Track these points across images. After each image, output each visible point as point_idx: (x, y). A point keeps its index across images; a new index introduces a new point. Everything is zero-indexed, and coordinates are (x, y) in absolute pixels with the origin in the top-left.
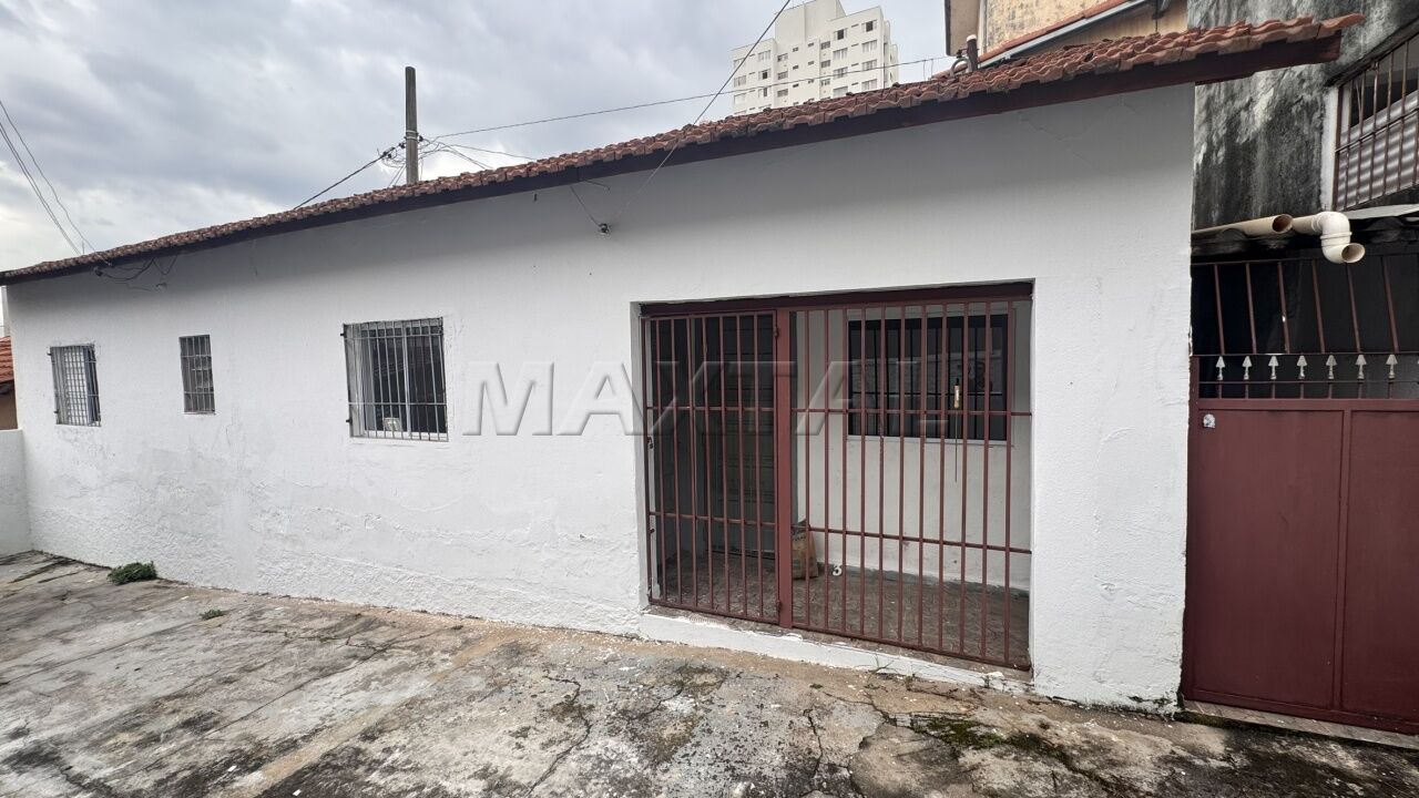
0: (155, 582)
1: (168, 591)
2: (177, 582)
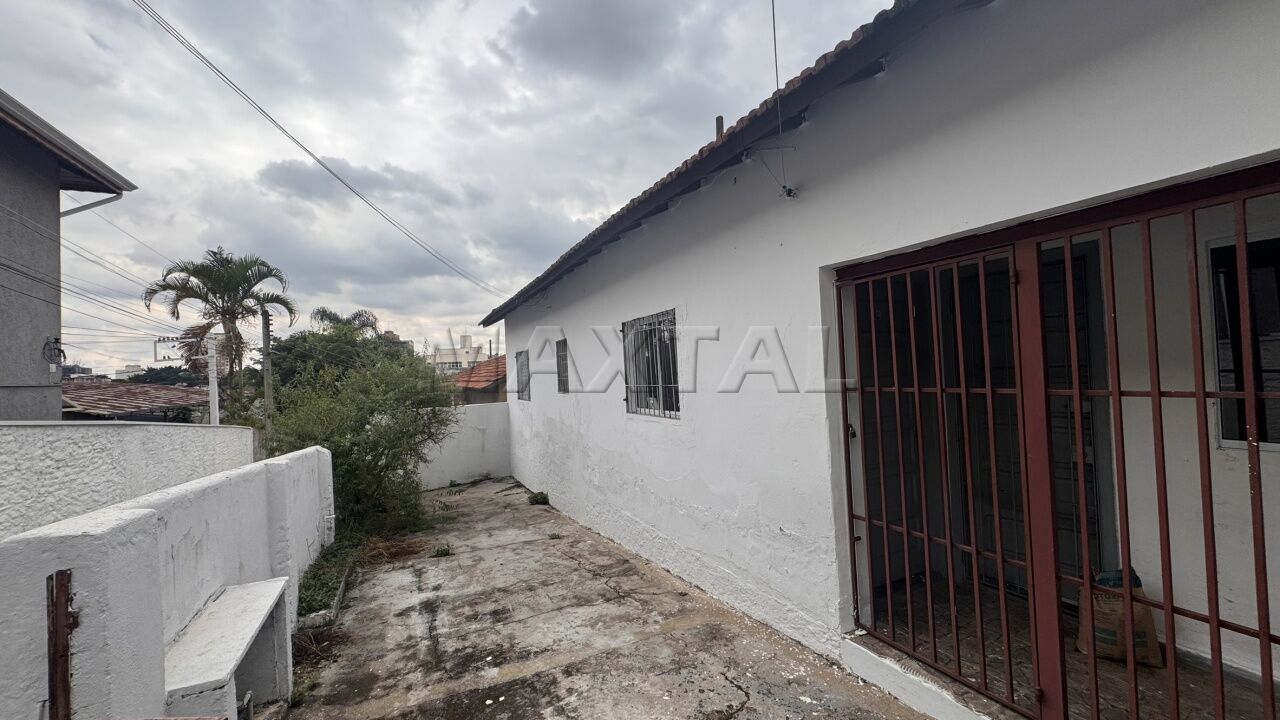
0: (546, 507)
2: (555, 509)
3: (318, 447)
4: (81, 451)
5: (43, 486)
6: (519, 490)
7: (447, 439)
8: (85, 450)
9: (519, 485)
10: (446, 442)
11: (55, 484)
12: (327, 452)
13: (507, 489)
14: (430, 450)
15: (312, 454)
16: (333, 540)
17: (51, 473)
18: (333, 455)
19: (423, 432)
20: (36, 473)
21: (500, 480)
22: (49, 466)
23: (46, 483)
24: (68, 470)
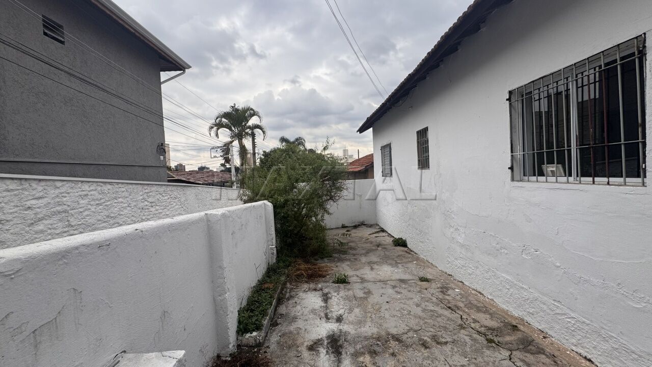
0: (406, 249)
1: (410, 256)
2: (413, 252)
3: (266, 202)
4: (164, 198)
5: (144, 215)
6: (384, 234)
7: (341, 200)
8: (166, 198)
9: (383, 231)
10: (341, 202)
11: (150, 214)
12: (270, 204)
13: (376, 233)
14: (331, 206)
15: (260, 206)
16: (274, 261)
17: (148, 209)
18: (274, 207)
19: (327, 195)
20: (139, 209)
21: (371, 226)
22: (146, 205)
23: (145, 214)
24: (157, 207)
